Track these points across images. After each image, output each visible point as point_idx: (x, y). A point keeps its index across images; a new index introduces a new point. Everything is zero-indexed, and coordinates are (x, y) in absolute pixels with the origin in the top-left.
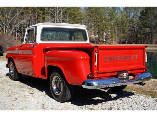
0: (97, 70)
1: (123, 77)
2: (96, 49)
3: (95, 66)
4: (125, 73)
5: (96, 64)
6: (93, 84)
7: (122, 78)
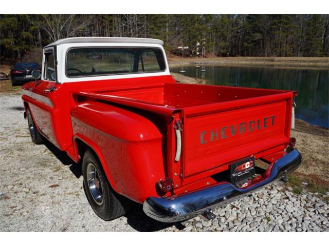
0: (182, 171)
1: (243, 171)
2: (176, 118)
3: (176, 162)
4: (248, 163)
5: (178, 158)
6: (169, 209)
7: (240, 174)
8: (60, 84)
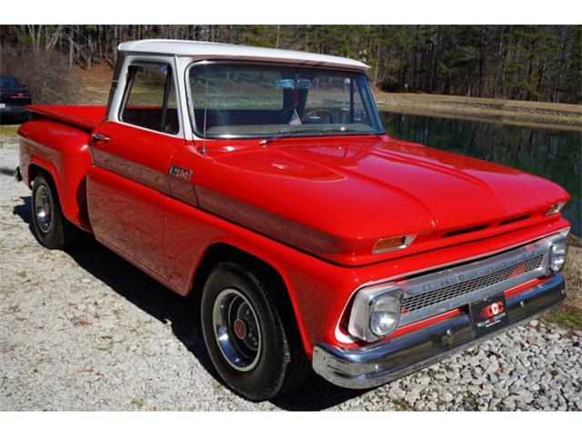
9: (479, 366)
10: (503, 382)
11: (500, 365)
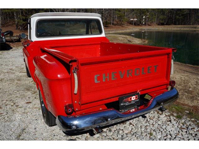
2: (74, 65)
3: (75, 94)
5: (76, 91)
8: (32, 41)
9: (122, 130)
10: (127, 138)
11: (132, 129)
